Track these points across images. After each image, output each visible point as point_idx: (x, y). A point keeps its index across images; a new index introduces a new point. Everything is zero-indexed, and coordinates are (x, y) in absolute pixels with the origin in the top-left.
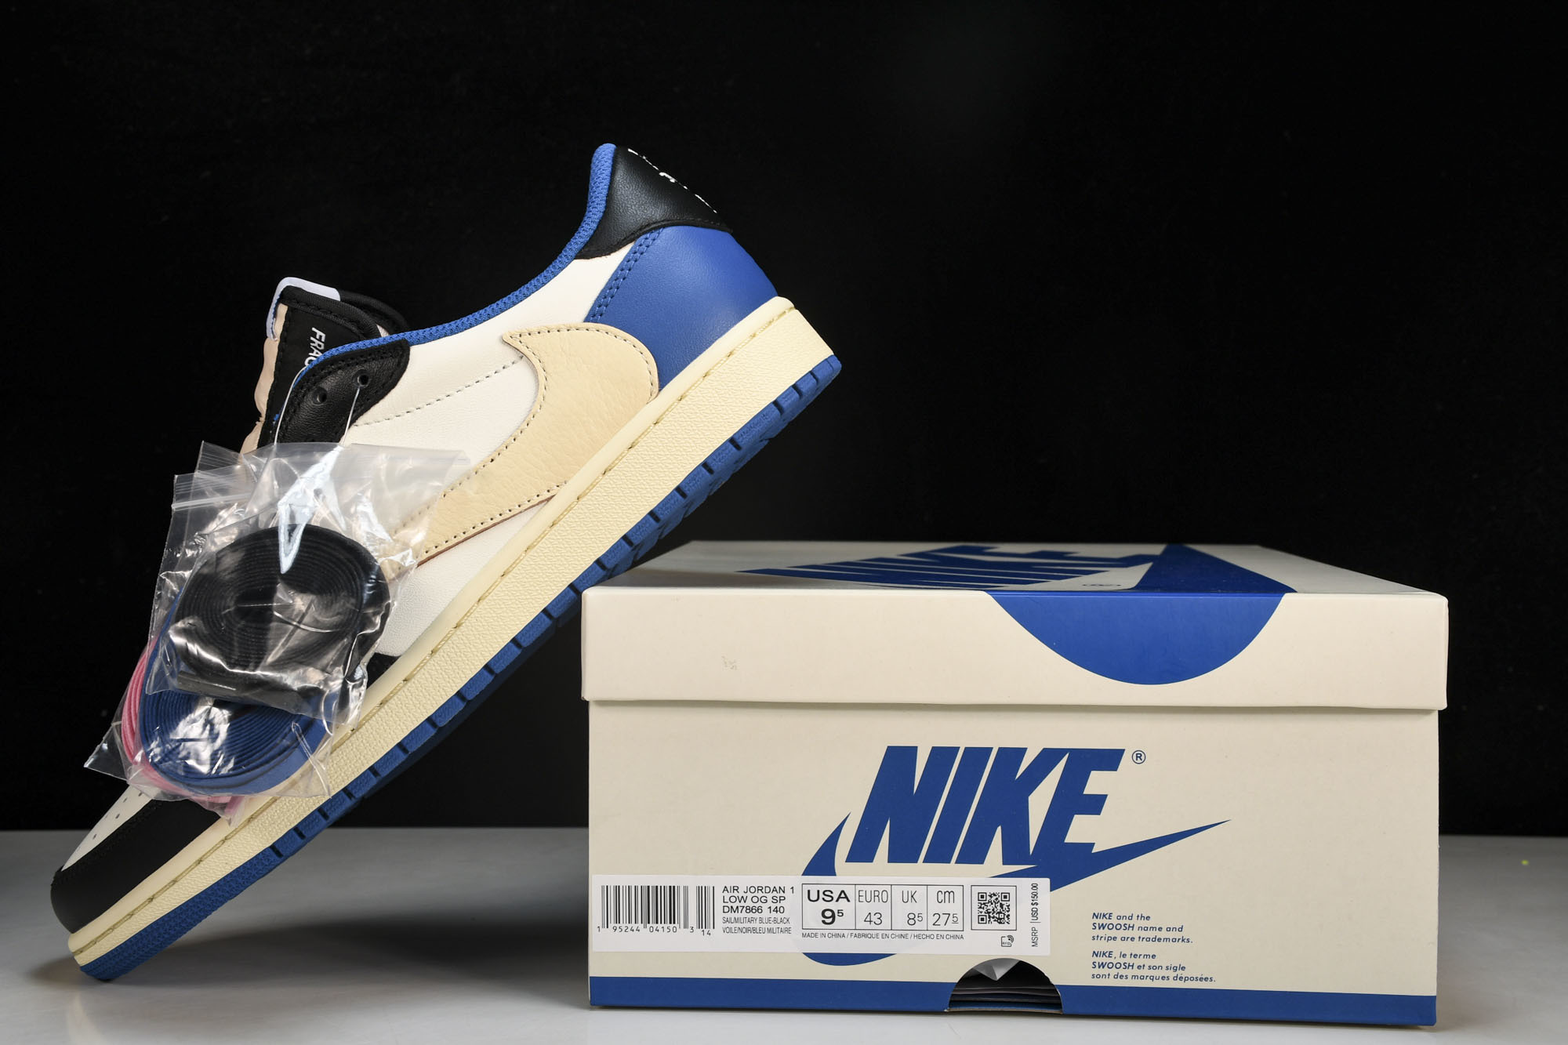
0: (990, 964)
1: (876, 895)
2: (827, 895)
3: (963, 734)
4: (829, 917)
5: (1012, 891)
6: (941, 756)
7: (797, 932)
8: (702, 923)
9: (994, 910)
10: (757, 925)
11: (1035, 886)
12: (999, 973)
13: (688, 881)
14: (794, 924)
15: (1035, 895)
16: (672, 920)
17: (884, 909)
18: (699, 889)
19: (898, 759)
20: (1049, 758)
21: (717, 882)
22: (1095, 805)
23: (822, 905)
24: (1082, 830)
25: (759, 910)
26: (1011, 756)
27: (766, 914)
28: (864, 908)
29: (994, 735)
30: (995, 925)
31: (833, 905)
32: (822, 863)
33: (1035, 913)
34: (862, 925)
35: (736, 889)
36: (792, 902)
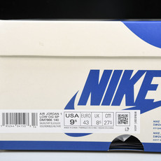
0: (122, 136)
1: (87, 116)
2: (72, 115)
3: (114, 66)
4: (73, 122)
5: (128, 114)
6: (107, 73)
7: (63, 127)
8: (33, 124)
9: (123, 120)
10: (50, 125)
11: (136, 112)
12: (125, 139)
13: (29, 111)
14: (62, 124)
15: (136, 115)
16: (24, 123)
17: (89, 119)
18: (33, 114)
19: (94, 74)
20: (140, 73)
21: (38, 111)
22: (155, 87)
23: (70, 118)
24: (150, 95)
25: (51, 120)
26: (129, 72)
27: (53, 121)
28: (83, 119)
29: (123, 66)
30: (123, 124)
31: (74, 119)
32: (70, 106)
33: (135, 121)
34: (82, 124)
35: (44, 114)
36: (61, 118)
